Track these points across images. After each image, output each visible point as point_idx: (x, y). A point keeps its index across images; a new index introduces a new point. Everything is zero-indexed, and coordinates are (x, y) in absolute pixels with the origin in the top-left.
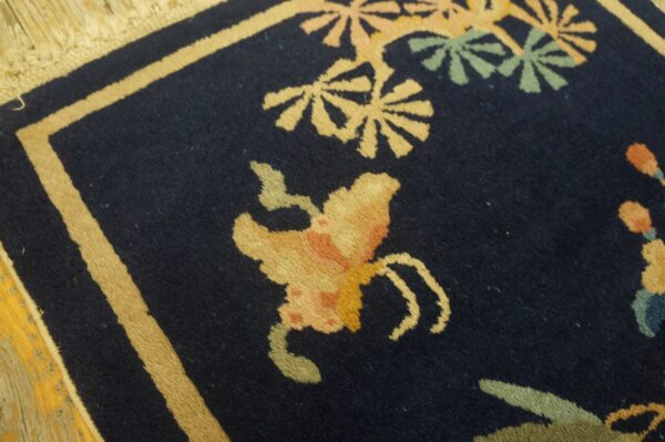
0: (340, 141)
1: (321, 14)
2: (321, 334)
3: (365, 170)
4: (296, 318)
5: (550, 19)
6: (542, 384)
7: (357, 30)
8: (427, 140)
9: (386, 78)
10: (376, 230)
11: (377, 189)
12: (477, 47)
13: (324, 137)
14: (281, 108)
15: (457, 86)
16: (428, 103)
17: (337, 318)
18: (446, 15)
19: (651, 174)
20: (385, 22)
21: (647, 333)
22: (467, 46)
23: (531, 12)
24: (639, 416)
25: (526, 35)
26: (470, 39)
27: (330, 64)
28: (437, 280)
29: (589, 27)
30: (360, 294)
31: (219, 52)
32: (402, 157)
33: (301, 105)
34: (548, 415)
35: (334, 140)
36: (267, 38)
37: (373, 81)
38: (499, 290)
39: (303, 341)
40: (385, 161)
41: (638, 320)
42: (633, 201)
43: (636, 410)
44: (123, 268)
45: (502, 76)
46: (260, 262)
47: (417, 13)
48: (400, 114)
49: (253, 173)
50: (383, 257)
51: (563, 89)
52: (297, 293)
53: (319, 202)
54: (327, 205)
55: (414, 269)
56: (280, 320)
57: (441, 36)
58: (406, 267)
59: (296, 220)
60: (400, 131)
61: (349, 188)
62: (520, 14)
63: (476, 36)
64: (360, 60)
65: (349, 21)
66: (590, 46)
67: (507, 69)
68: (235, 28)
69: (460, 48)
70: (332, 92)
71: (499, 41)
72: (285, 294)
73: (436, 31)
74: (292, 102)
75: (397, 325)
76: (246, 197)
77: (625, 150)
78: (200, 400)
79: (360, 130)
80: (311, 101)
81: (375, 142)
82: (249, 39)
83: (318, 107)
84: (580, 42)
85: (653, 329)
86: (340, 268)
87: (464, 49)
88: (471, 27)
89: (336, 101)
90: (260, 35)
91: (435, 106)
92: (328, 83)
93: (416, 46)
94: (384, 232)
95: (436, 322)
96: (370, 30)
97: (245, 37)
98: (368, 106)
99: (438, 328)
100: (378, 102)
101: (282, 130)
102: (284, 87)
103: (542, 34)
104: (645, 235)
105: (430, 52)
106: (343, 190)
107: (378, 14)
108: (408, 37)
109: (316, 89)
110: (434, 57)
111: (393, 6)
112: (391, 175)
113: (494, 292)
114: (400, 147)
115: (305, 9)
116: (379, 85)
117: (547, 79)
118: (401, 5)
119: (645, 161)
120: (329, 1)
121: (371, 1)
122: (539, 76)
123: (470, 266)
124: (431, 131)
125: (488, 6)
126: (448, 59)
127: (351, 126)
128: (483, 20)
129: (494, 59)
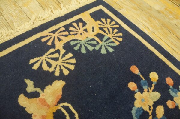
0: (49, 72)
1: (47, 36)
3: (56, 80)
5: (110, 33)
7: (56, 39)
8: (74, 70)
9: (63, 53)
10: (58, 97)
11: (59, 85)
12: (89, 42)
13: (45, 71)
14: (34, 63)
15: (83, 54)
16: (75, 59)
18: (81, 34)
19: (137, 74)
20: (64, 37)
22: (86, 42)
23: (105, 32)
25: (103, 38)
26: (87, 40)
27: (48, 50)
28: (75, 110)
29: (121, 34)
30: (53, 115)
31: (18, 48)
32: (66, 75)
33: (40, 62)
35: (48, 72)
36: (32, 44)
37: (60, 54)
38: (92, 111)
40: (62, 77)
41: (133, 116)
42: (132, 82)
45: (96, 50)
46: (25, 108)
47: (73, 34)
48: (66, 63)
49: (25, 82)
50: (60, 104)
51: (113, 52)
52: (35, 116)
53: (43, 90)
54: (45, 90)
55: (68, 107)
57: (79, 40)
58: (66, 106)
59: (35, 95)
60: (66, 68)
61: (51, 85)
62: (102, 32)
63: (89, 40)
64: (57, 48)
65: (54, 38)
66: (121, 40)
67: (97, 48)
68: (23, 41)
69: (84, 43)
70: (48, 58)
71: (96, 40)
72: (32, 116)
73: (78, 39)
74: (37, 62)
76: (22, 89)
77: (130, 68)
79: (55, 68)
80: (42, 61)
81: (59, 71)
83: (44, 62)
84: (118, 39)
85: (137, 118)
86: (47, 108)
87: (86, 43)
88: (88, 37)
89: (49, 61)
90: (30, 43)
91: (76, 60)
93: (72, 43)
94: (60, 97)
96: (60, 40)
97: (26, 44)
98: (58, 61)
100: (61, 60)
101: (34, 70)
102: (35, 57)
103: (108, 37)
104: (135, 91)
105: (76, 45)
106: (49, 86)
107: (63, 35)
108: (70, 41)
109: (44, 58)
111: (67, 33)
112: (63, 80)
113: (91, 112)
114: (66, 72)
115: (42, 35)
116: (61, 55)
117: (108, 49)
118: (69, 32)
119: (135, 70)
120: (50, 32)
121: (61, 32)
122: (106, 49)
123: (84, 105)
124: (75, 67)
125: (93, 31)
126: (81, 46)
127: (53, 67)
128: (91, 35)
129: (94, 45)
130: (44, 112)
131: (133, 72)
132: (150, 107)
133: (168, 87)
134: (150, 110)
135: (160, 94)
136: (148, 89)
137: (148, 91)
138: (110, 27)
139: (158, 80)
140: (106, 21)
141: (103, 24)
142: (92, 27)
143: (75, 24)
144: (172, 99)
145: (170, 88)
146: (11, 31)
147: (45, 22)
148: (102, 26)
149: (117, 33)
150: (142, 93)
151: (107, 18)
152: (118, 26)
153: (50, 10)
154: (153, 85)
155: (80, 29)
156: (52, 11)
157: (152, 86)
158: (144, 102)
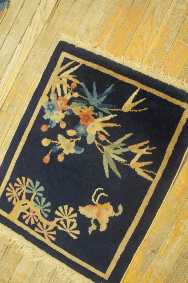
0: (77, 221)
1: (49, 238)
2: (113, 208)
3: (80, 214)
4: (113, 213)
6: (102, 167)
7: (49, 229)
8: (67, 205)
9: (58, 219)
10: (90, 207)
12: (39, 203)
13: (77, 224)
14: (76, 235)
15: (51, 204)
16: (59, 208)
17: (109, 206)
19: (49, 157)
21: (84, 150)
22: (40, 205)
23: (22, 194)
24: (100, 147)
25: (29, 193)
26: (38, 205)
27: (61, 231)
28: (94, 192)
29: (18, 179)
30: (103, 205)
31: (70, 253)
32: (74, 208)
33: (73, 232)
34: (107, 164)
35: (77, 222)
36: (61, 246)
37: (60, 221)
39: (116, 210)
40: (76, 211)
41: (82, 152)
42: (57, 159)
43: (99, 148)
44: (120, 245)
45: (43, 195)
47: (38, 219)
48: (64, 212)
49: (91, 233)
51: (39, 181)
53: (91, 219)
54: (90, 217)
55: (94, 197)
56: (114, 216)
57: (41, 211)
58: (94, 199)
59: (96, 222)
60: (68, 211)
61: (85, 215)
62: (24, 196)
63: (36, 204)
64: (56, 225)
65: (48, 232)
66: (24, 178)
67: (41, 195)
68: (62, 253)
69: (41, 206)
70: (67, 227)
71: (34, 199)
72: (110, 217)
73: (40, 213)
74: (73, 234)
75: (105, 196)
76: (96, 232)
77: (46, 164)
78: (133, 221)
79: (72, 218)
80: (71, 230)
81: (73, 215)
82: (63, 249)
83: (71, 228)
84: (24, 181)
85: (82, 148)
86: (100, 210)
87: (41, 205)
88: (34, 206)
89: (68, 225)
90: (61, 248)
91: (59, 206)
92: (65, 229)
93: (46, 216)
94: (90, 205)
95: (101, 190)
96: (47, 227)
97: (63, 250)
98: (66, 219)
99: (102, 189)
100: (64, 218)
101: (80, 232)
102: (71, 237)
103: (27, 190)
104: (63, 155)
107: (42, 226)
108: (45, 218)
109: (68, 230)
110: (47, 211)
111: (39, 224)
112: (78, 209)
113: (91, 182)
114: (72, 209)
115: (50, 242)
116: (60, 219)
117: (38, 185)
118: (37, 223)
119: (47, 159)
120: (45, 238)
121: (40, 229)
122: (38, 187)
123: (88, 188)
124: (65, 205)
125: (26, 204)
126: (45, 208)
127: (72, 220)
128: (31, 204)
129: (40, 198)
130: (104, 211)
131: (49, 160)
132: (71, 141)
133: (50, 129)
134: (73, 141)
135: (58, 135)
136: (58, 145)
137: (60, 145)
138: (15, 190)
139: (48, 139)
140: (9, 196)
141: (15, 198)
142: (22, 206)
143: (27, 222)
144: (58, 125)
145: (50, 127)
146: (58, 270)
147: (36, 248)
148: (18, 198)
149: (18, 183)
150: (63, 150)
151: (6, 197)
152: (10, 185)
153: (21, 250)
154: (53, 142)
155: (29, 216)
156: (21, 248)
157: (55, 143)
158: (69, 146)
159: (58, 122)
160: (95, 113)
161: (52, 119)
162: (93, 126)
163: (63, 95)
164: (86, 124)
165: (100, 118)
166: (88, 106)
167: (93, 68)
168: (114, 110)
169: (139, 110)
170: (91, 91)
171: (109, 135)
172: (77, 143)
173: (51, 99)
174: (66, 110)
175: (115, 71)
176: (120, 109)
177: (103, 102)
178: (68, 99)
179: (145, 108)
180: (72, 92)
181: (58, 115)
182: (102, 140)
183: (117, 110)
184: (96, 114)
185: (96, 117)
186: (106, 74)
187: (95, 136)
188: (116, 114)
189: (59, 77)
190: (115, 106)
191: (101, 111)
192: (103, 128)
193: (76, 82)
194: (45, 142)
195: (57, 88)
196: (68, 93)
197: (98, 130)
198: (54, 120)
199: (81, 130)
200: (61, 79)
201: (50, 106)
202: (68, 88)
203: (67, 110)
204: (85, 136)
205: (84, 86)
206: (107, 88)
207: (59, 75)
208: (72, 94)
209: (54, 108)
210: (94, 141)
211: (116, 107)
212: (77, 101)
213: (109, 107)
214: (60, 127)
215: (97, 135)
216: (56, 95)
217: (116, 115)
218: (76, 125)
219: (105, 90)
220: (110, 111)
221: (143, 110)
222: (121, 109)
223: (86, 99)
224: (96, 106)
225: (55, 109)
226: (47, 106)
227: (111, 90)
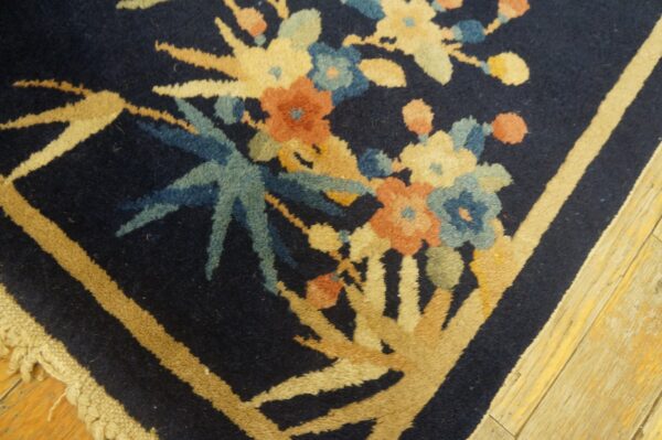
132: (393, 41)
133: (484, 115)
134: (383, 40)
135: (447, 80)
136: (454, 42)
137: (447, 42)
144: (442, 123)
145: (481, 122)
150: (435, 20)
154: (473, 60)
157: (469, 56)
158: (403, 24)
159: (440, 134)
160: (252, 124)
161: (470, 158)
162: (277, 73)
163: (392, 261)
164: (308, 89)
165: (233, 95)
166: (274, 166)
167: (194, 352)
168: (156, 115)
169: (49, 84)
170: (238, 233)
171: (218, 21)
172: (368, 27)
173: (457, 256)
174: (390, 179)
175: (88, 298)
176: (133, 110)
177: (196, 160)
178: (367, 226)
179: (21, 89)
180: (338, 257)
181: (438, 169)
182: (252, 10)
183: (145, 111)
184: (246, 117)
185: (253, 106)
186: (138, 302)
187: (280, 32)
188: (156, 95)
189: (396, 367)
190: (150, 128)
191: (219, 123)
192: (233, 55)
193: (309, 307)
194: (511, 69)
195: (416, 308)
196: (365, 260)
197: (258, 51)
198: (456, 148)
199: (336, 73)
200: (387, 350)
201: (469, 219)
202: (359, 288)
203: (382, 176)
204: (323, 44)
205: (268, 268)
206: (152, 226)
207: (392, 378)
208: (345, 250)
209: (452, 207)
210: (290, 15)
211: (143, 126)
212: (325, 207)
213: (178, 130)
214: (432, 111)
215: (271, 33)
216: (430, 268)
217: (160, 90)
218: (354, 99)
219: (170, 217)
220: (179, 115)
221: (35, 83)
222: (125, 112)
223: (275, 201)
224: (236, 153)
225: (444, 200)
226: (485, 225)
227: (141, 210)
